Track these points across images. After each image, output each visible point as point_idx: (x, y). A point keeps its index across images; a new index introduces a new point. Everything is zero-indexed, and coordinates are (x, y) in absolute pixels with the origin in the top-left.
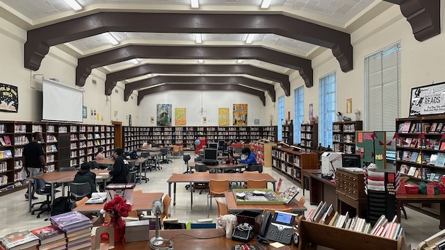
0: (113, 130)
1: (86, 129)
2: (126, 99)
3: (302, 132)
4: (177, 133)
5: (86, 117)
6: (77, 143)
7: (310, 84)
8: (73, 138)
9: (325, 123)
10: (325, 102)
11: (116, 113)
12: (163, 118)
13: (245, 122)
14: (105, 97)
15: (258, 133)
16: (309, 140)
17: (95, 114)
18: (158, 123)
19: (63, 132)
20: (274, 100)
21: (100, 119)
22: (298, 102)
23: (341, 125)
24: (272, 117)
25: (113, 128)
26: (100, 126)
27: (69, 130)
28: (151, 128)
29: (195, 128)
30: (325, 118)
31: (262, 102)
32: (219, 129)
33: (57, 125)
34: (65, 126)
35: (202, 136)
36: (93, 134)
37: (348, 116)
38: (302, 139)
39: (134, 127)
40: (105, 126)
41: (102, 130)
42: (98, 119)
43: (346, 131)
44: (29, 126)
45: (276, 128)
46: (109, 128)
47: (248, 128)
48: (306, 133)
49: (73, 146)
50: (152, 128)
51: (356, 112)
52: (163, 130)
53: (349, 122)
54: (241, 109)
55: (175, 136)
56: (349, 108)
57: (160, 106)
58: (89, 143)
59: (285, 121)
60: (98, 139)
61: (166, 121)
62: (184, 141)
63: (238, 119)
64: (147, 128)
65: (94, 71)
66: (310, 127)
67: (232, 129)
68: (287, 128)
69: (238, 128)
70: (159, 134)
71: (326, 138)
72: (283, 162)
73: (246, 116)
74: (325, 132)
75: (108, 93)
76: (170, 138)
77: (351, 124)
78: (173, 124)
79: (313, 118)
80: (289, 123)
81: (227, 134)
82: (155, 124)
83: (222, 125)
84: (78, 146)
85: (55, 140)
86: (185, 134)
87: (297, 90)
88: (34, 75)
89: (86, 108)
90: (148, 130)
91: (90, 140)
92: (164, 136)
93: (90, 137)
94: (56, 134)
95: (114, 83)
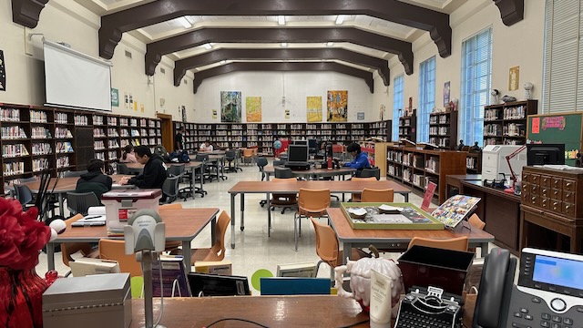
0: (159, 126)
1: (118, 122)
2: (176, 83)
3: (431, 126)
4: (249, 133)
5: (118, 105)
6: (105, 140)
7: (446, 51)
8: (98, 134)
9: (469, 110)
10: (470, 77)
11: (163, 102)
12: (229, 112)
13: (343, 116)
14: (145, 77)
15: (362, 132)
16: (442, 137)
17: (131, 101)
18: (223, 118)
19: (82, 124)
20: (387, 83)
21: (139, 108)
22: (425, 81)
23: (499, 110)
24: (383, 108)
25: (159, 123)
26: (138, 120)
27: (90, 121)
28: (214, 126)
29: (274, 125)
30: (469, 103)
31: (368, 88)
32: (308, 127)
33: (71, 113)
34: (84, 115)
35: (284, 136)
36: (129, 129)
37: (511, 94)
38: (431, 136)
39: (189, 124)
40: (147, 120)
41: (143, 124)
42: (136, 109)
43: (509, 118)
44: (24, 111)
45: (389, 123)
46: (153, 123)
47: (349, 126)
48: (438, 126)
49: (98, 146)
50: (216, 124)
51: (527, 86)
52: (229, 129)
53: (513, 104)
54: (338, 99)
55: (246, 136)
56: (514, 82)
57: (225, 95)
58: (122, 142)
59: (403, 112)
60: (136, 137)
61: (233, 115)
62: (260, 143)
63: (334, 112)
64: (208, 125)
65: (126, 36)
66: (444, 117)
67: (326, 127)
68: (407, 121)
69: (334, 125)
70: (224, 133)
71: (471, 131)
72: (406, 167)
73: (346, 108)
74: (468, 123)
75: (149, 71)
76: (240, 139)
77: (518, 106)
78: (244, 120)
79: (451, 104)
80: (410, 114)
81: (319, 134)
82: (218, 120)
83: (312, 121)
84: (106, 145)
85: (69, 135)
86: (260, 134)
87: (424, 65)
88: (31, 36)
89: (117, 91)
90: (210, 128)
91: (125, 138)
92: (231, 136)
93: (125, 133)
94: (70, 126)
95: (158, 57)
